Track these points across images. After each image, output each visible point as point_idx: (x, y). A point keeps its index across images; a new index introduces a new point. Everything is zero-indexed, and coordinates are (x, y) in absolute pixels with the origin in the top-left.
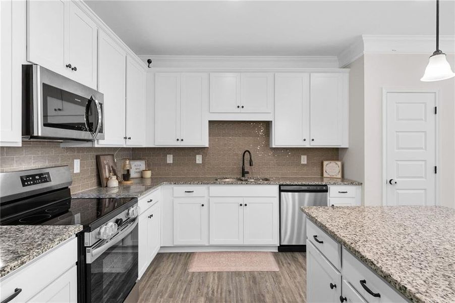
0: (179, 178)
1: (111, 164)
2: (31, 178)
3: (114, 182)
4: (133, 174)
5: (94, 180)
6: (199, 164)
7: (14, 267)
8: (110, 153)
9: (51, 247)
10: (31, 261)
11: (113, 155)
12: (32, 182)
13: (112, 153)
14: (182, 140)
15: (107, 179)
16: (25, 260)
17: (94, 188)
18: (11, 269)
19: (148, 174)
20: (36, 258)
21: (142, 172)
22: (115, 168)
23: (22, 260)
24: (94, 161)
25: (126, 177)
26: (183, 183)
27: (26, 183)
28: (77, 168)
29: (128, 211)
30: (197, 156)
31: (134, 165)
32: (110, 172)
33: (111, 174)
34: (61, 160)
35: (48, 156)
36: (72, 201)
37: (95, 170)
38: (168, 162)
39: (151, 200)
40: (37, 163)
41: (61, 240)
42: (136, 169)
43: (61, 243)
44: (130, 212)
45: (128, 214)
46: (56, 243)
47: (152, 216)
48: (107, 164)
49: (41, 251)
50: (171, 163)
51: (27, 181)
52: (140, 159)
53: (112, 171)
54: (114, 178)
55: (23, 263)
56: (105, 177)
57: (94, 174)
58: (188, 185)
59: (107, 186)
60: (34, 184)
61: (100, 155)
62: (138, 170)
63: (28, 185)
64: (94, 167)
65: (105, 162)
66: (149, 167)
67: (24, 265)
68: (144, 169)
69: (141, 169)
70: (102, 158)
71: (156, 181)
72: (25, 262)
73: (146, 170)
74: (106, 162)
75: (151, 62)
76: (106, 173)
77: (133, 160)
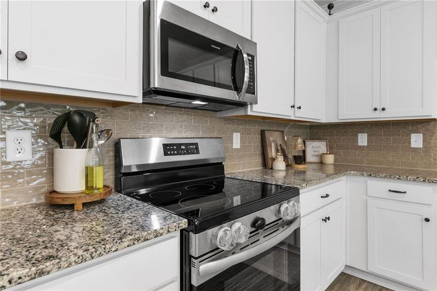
0: (378, 168)
1: (279, 142)
2: (175, 147)
3: (280, 164)
4: (310, 158)
5: (258, 159)
6: (416, 150)
7: (20, 278)
8: (279, 129)
9: (113, 249)
10: (62, 272)
11: (283, 132)
12: (176, 152)
13: (282, 130)
14: (383, 109)
15: (273, 160)
16: (48, 269)
17: (258, 168)
18: (10, 282)
19: (330, 159)
20: (74, 267)
21: (322, 156)
22: (285, 148)
23: (41, 267)
24: (259, 137)
25: (301, 159)
26: (385, 177)
27: (169, 153)
28: (237, 143)
29: (280, 208)
30: (412, 135)
31: (311, 146)
32: (277, 151)
33: (279, 154)
34: (217, 131)
35: (202, 126)
36: (226, 179)
37: (260, 148)
38: (360, 144)
39: (327, 196)
40: (189, 132)
41: (138, 240)
42: (314, 152)
43: (137, 245)
44: (283, 209)
45: (279, 211)
46: (126, 244)
47: (329, 218)
48: (274, 141)
49: (88, 255)
50: (364, 146)
51: (170, 150)
52: (319, 139)
53: (280, 151)
54: (280, 158)
55: (41, 273)
56: (270, 157)
57: (259, 152)
58: (393, 181)
59: (272, 168)
60: (178, 154)
61: (265, 130)
62: (316, 153)
63: (171, 154)
64: (259, 144)
65: (271, 139)
66: (331, 150)
67: (44, 278)
68: (325, 152)
69: (321, 152)
70: (267, 134)
71: (340, 169)
72: (49, 273)
73: (327, 154)
74: (274, 138)
75: (333, 7)
76: (272, 152)
77: (310, 140)
